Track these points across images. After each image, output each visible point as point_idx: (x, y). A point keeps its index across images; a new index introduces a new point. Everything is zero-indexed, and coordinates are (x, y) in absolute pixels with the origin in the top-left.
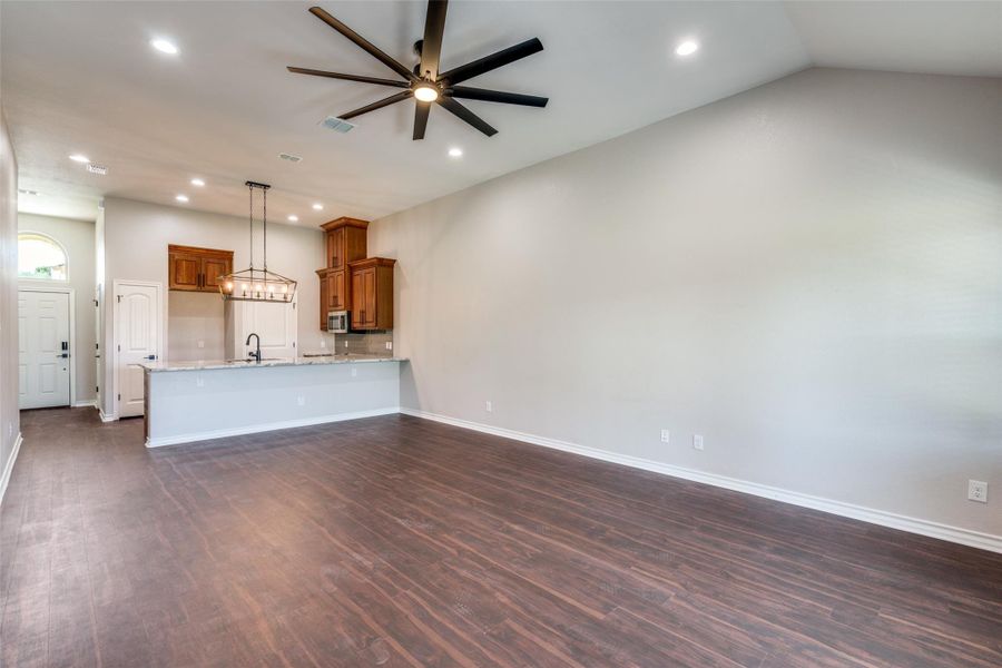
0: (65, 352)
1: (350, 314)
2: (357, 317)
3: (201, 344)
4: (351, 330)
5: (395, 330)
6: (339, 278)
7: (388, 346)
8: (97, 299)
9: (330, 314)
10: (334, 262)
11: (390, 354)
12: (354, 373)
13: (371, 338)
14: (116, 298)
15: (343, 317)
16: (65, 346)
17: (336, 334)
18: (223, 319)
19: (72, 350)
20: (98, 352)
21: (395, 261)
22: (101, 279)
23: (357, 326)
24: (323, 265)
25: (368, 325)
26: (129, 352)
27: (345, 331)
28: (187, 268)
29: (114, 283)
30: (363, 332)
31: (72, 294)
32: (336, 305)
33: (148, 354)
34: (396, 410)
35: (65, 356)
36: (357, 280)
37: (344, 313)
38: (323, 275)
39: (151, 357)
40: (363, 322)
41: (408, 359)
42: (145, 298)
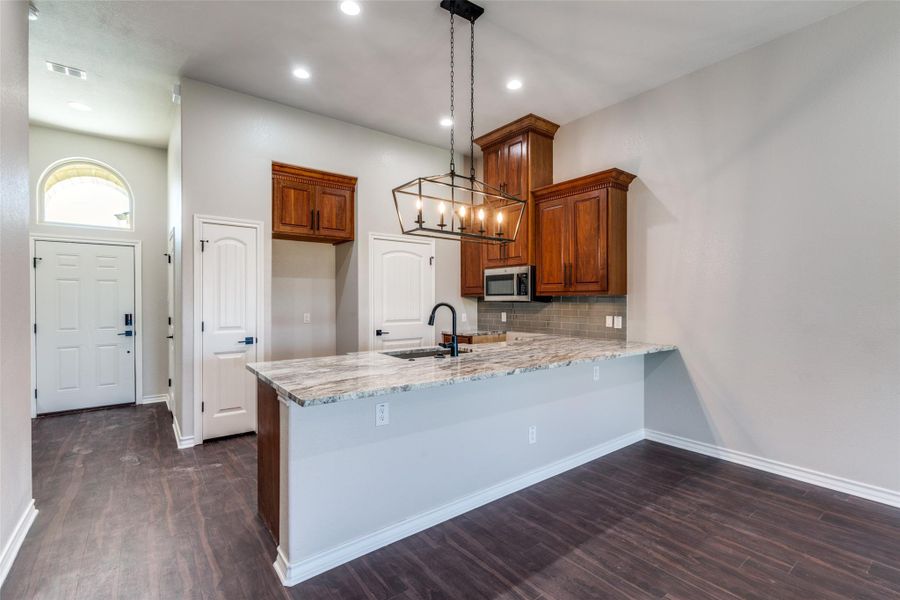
0: (129, 328)
1: (534, 272)
2: (549, 276)
3: (307, 317)
5: (632, 296)
7: (613, 322)
8: (170, 252)
9: (489, 272)
14: (198, 245)
15: (523, 276)
16: (128, 320)
18: (334, 281)
19: (138, 325)
20: (171, 330)
21: (633, 177)
22: (175, 221)
25: (584, 288)
26: (217, 332)
27: (521, 298)
28: (296, 199)
29: (196, 221)
31: (138, 248)
32: (506, 258)
33: (243, 335)
34: (640, 434)
35: (128, 334)
37: (524, 269)
39: (249, 341)
40: (571, 284)
41: (674, 350)
42: (239, 245)
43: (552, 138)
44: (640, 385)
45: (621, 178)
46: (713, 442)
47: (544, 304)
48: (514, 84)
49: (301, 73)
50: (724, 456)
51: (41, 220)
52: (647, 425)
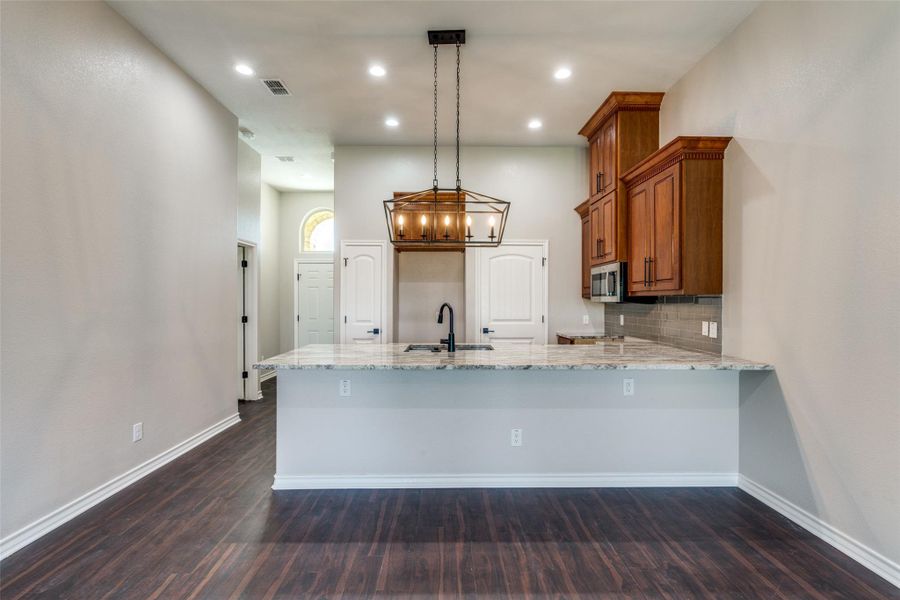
1: (625, 269)
2: (638, 272)
4: (627, 298)
5: (726, 297)
6: (608, 210)
7: (709, 329)
9: (595, 271)
10: (598, 184)
11: (714, 348)
12: (629, 388)
13: (667, 310)
14: (343, 262)
15: (613, 274)
17: (606, 304)
21: (726, 141)
23: (638, 289)
24: (582, 196)
25: (660, 286)
26: (355, 324)
27: (616, 299)
29: (342, 244)
30: (651, 300)
32: (602, 255)
33: (372, 327)
34: (732, 479)
36: (639, 203)
37: (615, 267)
38: (584, 211)
39: (376, 331)
40: (650, 282)
41: (771, 371)
42: (370, 260)
43: (657, 109)
44: (734, 413)
45: (701, 145)
46: (815, 511)
47: (651, 305)
48: (563, 73)
49: (392, 123)
50: (826, 536)
51: (303, 251)
52: (741, 471)
